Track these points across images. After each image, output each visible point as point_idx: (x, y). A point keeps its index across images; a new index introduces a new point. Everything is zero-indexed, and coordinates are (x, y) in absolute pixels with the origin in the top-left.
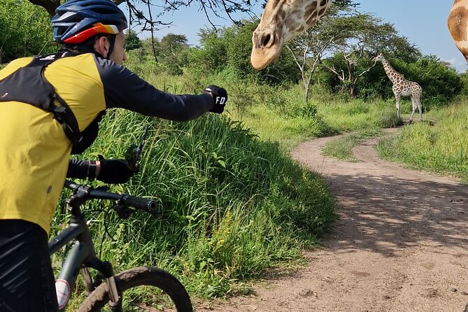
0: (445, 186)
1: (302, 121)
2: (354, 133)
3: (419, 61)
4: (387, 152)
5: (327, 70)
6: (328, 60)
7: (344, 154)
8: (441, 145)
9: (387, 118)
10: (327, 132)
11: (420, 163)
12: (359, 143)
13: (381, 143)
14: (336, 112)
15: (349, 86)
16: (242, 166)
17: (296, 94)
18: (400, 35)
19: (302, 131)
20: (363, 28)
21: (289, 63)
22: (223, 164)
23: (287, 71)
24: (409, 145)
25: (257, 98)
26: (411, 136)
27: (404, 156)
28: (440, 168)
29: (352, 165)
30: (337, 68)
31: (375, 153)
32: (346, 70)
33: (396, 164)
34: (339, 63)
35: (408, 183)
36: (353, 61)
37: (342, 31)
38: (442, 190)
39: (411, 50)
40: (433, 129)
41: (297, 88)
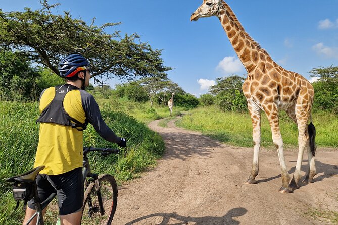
0: (197, 135)
1: (151, 115)
2: (167, 118)
3: (185, 95)
4: (178, 124)
5: (157, 97)
6: (158, 94)
7: (165, 125)
8: (194, 121)
9: (177, 113)
10: (159, 118)
11: (188, 128)
12: (169, 121)
13: (176, 121)
14: (160, 111)
15: (164, 103)
16: (135, 132)
17: (148, 105)
18: (179, 87)
19: (151, 118)
20: (169, 85)
21: (145, 95)
22: (128, 131)
23: (145, 98)
24: (185, 122)
25: (135, 106)
26: (185, 119)
27: (184, 126)
28: (195, 129)
29: (168, 129)
30: (161, 97)
31: (174, 125)
32: (163, 98)
33: (181, 128)
34: (161, 95)
35: (186, 135)
36: (166, 95)
37: (162, 86)
38: (197, 137)
39: (183, 91)
40: (191, 116)
41: (147, 103)
